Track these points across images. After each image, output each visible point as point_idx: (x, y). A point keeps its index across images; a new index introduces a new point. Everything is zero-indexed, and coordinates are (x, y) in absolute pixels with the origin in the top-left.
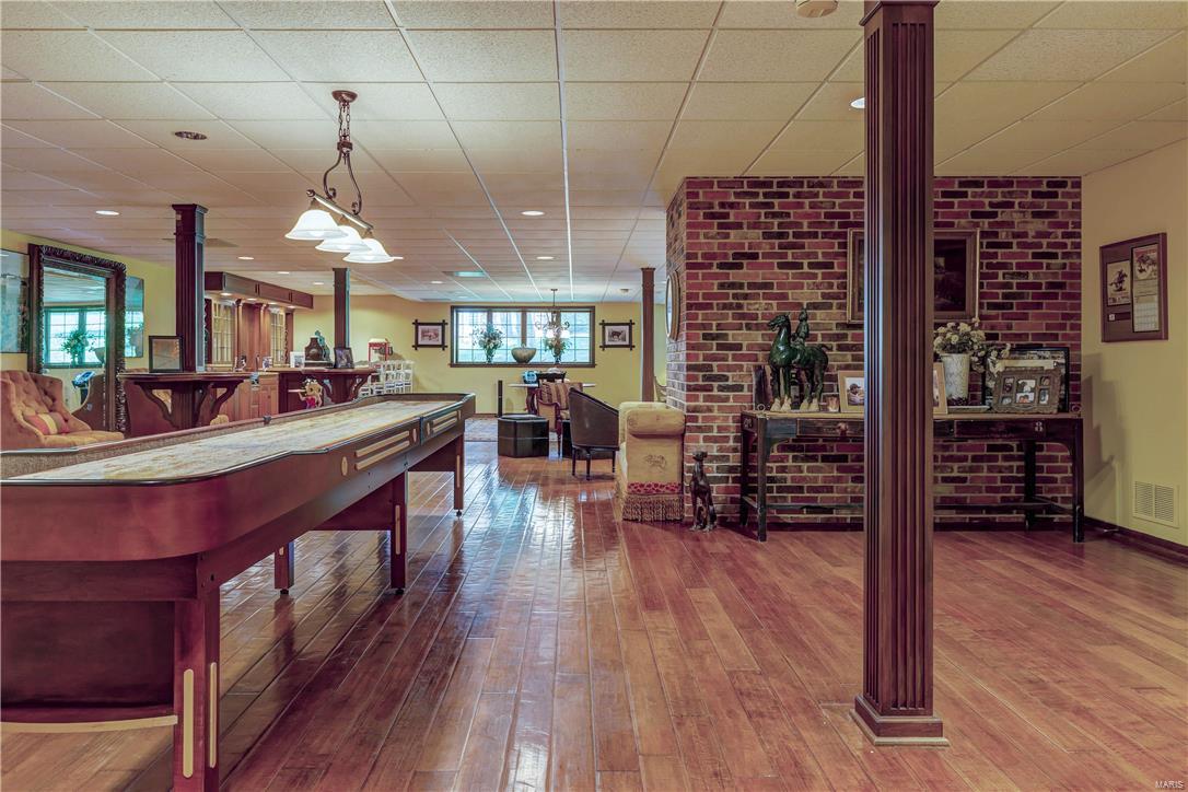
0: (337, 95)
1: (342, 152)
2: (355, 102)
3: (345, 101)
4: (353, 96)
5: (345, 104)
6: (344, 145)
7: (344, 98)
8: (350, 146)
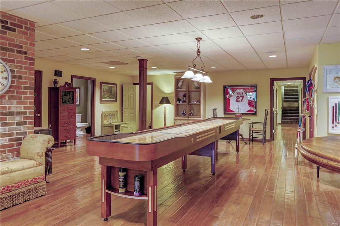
0: (197, 39)
1: (198, 54)
2: (202, 40)
3: (199, 40)
4: (201, 39)
5: (199, 41)
6: (199, 52)
7: (199, 39)
8: (200, 52)
